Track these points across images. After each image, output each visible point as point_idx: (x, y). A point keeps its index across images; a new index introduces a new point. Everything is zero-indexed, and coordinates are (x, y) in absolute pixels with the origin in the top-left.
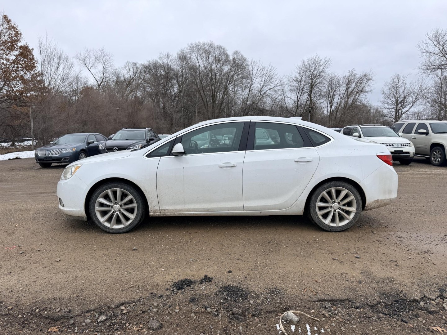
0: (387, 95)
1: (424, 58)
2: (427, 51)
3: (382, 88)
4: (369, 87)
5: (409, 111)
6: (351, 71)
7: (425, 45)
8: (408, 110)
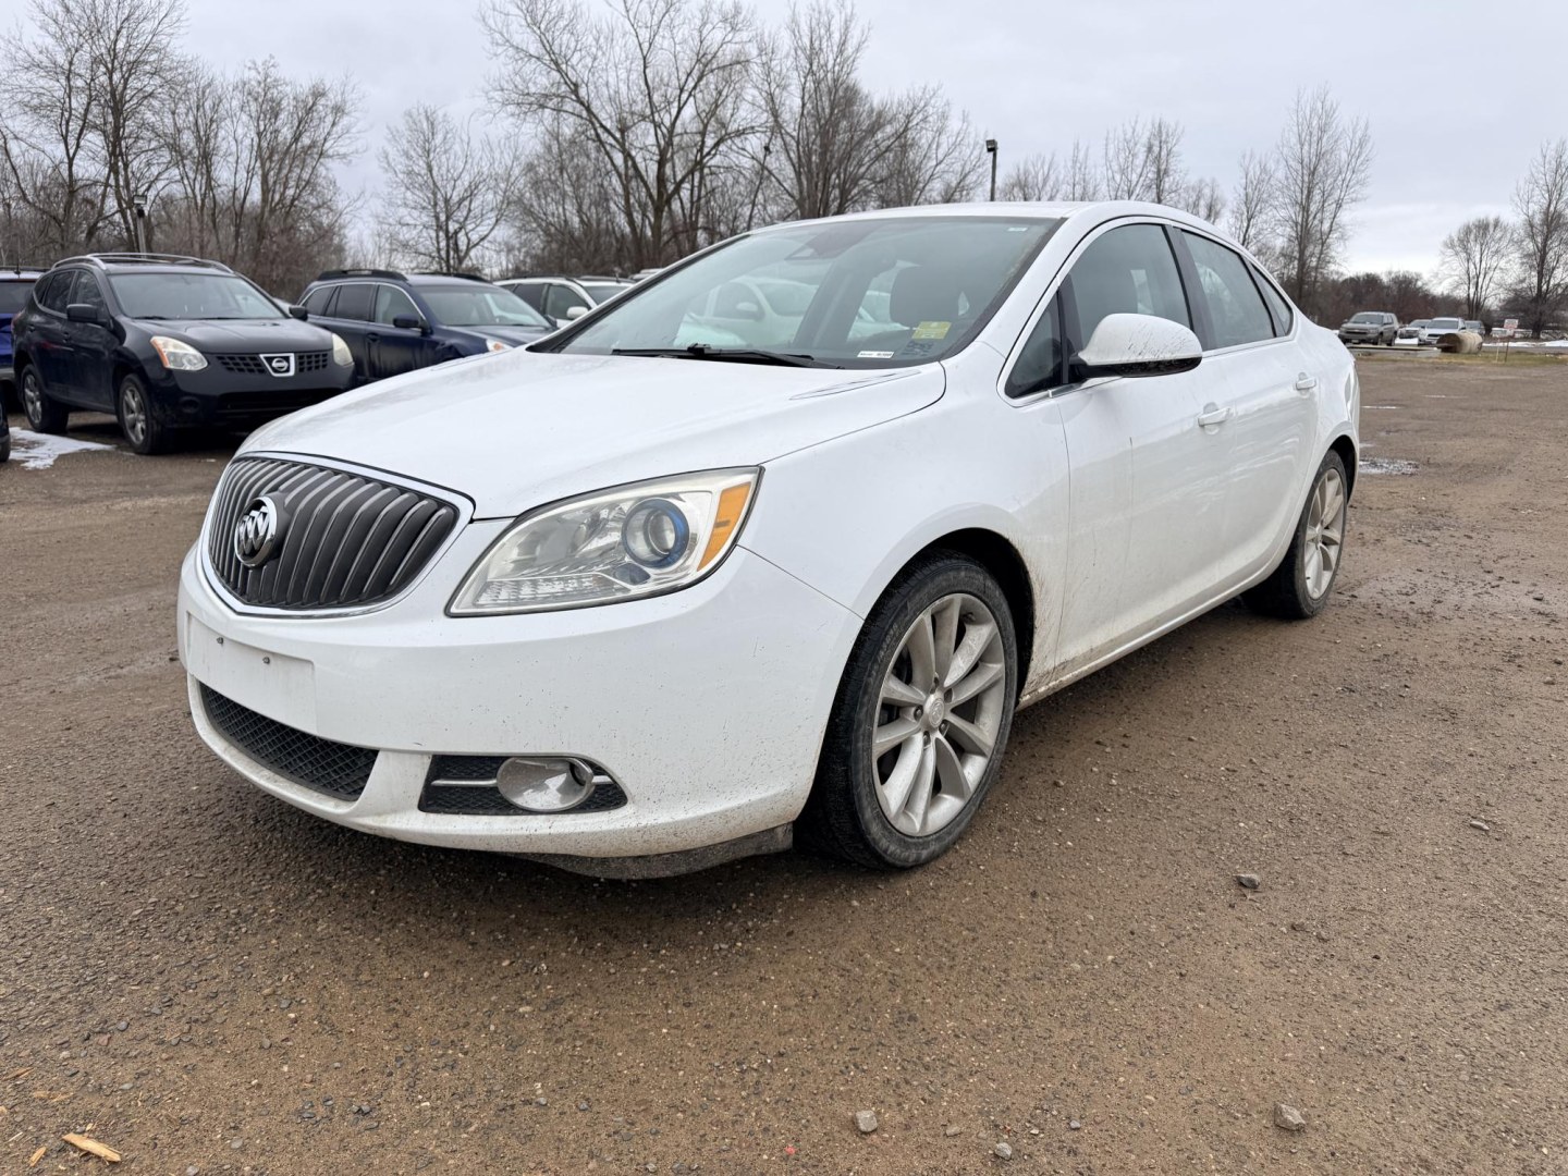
0: (401, 176)
1: (501, 67)
2: (508, 41)
3: (381, 150)
4: (348, 141)
5: (489, 238)
6: (259, 63)
7: (500, 18)
8: (486, 236)
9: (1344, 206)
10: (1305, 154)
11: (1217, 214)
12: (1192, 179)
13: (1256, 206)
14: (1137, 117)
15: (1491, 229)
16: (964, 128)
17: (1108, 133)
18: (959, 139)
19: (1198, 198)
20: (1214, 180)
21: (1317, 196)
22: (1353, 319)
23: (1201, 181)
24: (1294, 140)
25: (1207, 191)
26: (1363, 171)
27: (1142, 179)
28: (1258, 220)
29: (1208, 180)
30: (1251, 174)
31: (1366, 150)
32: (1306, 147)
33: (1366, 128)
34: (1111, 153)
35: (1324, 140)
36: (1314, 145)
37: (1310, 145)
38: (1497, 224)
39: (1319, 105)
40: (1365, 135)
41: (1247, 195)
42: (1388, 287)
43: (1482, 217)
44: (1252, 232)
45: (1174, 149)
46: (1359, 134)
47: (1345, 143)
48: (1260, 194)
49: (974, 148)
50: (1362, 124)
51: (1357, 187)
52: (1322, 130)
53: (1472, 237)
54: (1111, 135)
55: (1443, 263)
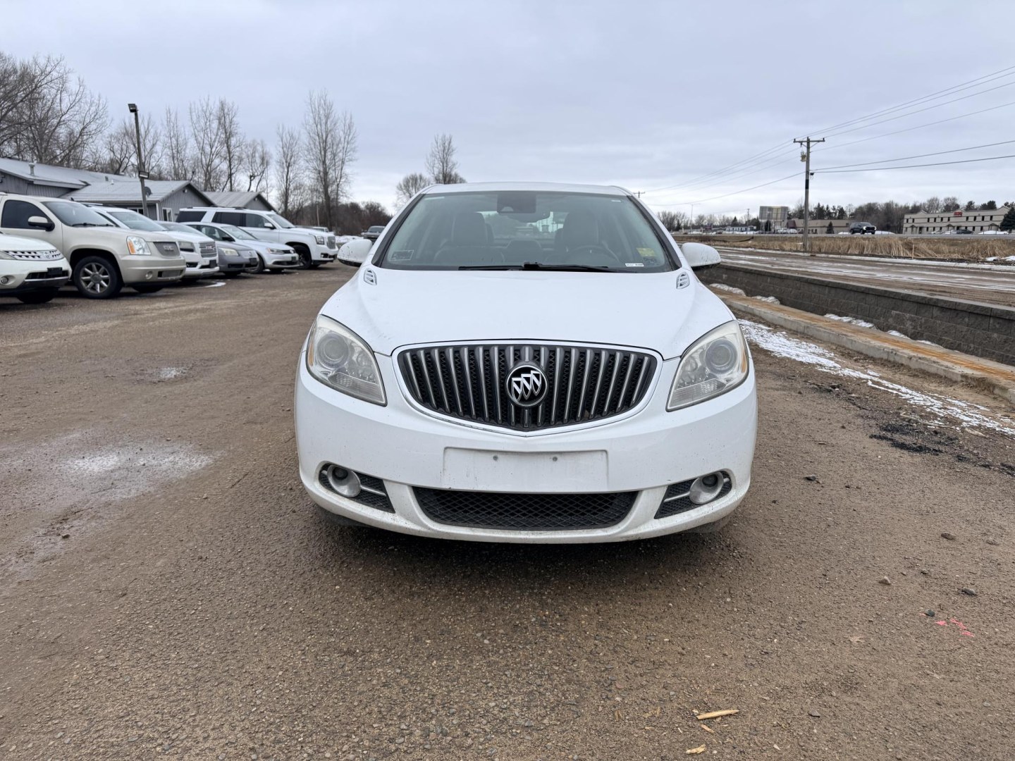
9: (346, 163)
10: (319, 131)
11: (268, 163)
12: (249, 140)
13: (291, 159)
14: (209, 96)
15: (419, 181)
16: (81, 90)
17: (191, 105)
18: (78, 98)
19: (254, 152)
20: (262, 142)
21: (329, 155)
22: (369, 230)
23: (254, 141)
24: (311, 121)
25: (259, 148)
26: (353, 143)
27: (218, 137)
28: (294, 169)
29: (259, 141)
30: (284, 139)
31: (353, 131)
32: (319, 126)
33: (351, 118)
34: (195, 118)
35: (328, 123)
36: (323, 126)
37: (321, 125)
38: (421, 178)
39: (322, 102)
40: (351, 123)
41: (284, 152)
42: (364, 211)
43: (413, 173)
44: (291, 175)
45: (234, 119)
46: (348, 122)
47: (340, 126)
48: (292, 152)
49: (91, 105)
50: (348, 116)
51: (351, 152)
52: (327, 117)
53: (410, 184)
54: (193, 107)
55: (398, 199)
